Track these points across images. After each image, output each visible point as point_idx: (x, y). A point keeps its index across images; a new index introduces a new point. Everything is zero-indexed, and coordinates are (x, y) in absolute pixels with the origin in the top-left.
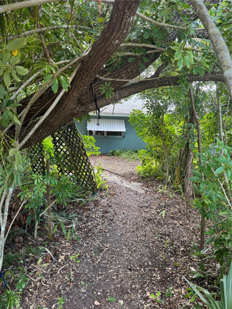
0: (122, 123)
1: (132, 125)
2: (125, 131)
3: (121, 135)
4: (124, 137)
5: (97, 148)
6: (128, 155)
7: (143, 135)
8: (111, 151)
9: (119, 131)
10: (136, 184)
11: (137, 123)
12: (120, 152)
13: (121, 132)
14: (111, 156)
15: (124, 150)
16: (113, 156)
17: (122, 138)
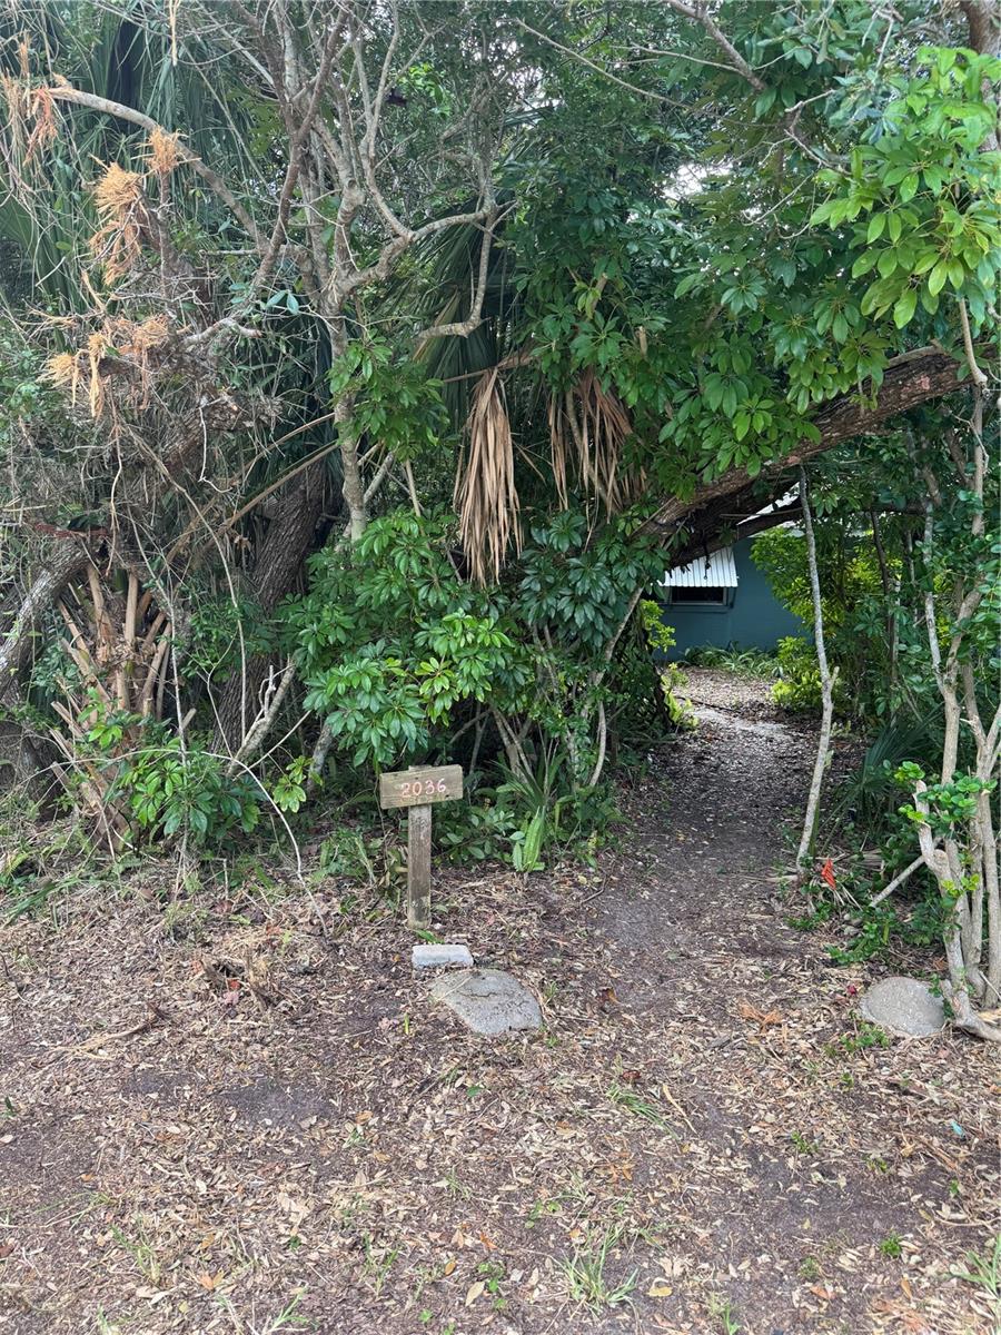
0: (725, 561)
1: (759, 568)
2: (735, 584)
3: (720, 600)
4: (732, 606)
5: (668, 629)
6: (746, 662)
7: (792, 596)
8: (688, 650)
9: (716, 585)
10: (769, 725)
11: (775, 562)
12: (719, 654)
13: (720, 589)
14: (687, 666)
15: (732, 649)
16: (694, 668)
17: (726, 609)
